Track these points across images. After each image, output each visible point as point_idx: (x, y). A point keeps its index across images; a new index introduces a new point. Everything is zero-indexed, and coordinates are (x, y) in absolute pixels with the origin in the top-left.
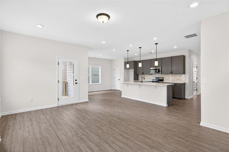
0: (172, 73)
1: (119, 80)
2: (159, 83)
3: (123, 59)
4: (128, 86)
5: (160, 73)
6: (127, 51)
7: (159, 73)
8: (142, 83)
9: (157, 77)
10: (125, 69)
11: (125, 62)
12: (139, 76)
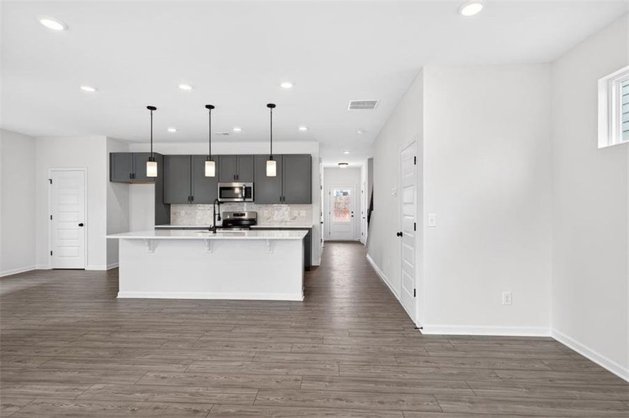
0: (283, 200)
1: (81, 225)
2: (250, 229)
3: (105, 138)
4: (152, 249)
5: (252, 200)
6: (149, 108)
7: (247, 200)
8: (215, 232)
9: (238, 211)
10: (111, 181)
11: (111, 154)
12: (171, 207)
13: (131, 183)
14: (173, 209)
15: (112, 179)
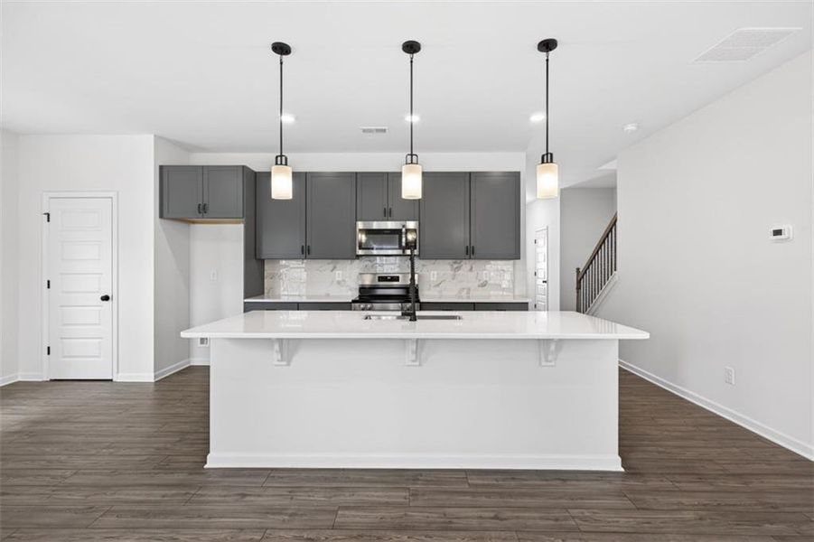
0: (470, 252)
9: (385, 271)
10: (161, 216)
11: (161, 168)
12: (266, 267)
13: (194, 223)
14: (268, 268)
15: (165, 215)
